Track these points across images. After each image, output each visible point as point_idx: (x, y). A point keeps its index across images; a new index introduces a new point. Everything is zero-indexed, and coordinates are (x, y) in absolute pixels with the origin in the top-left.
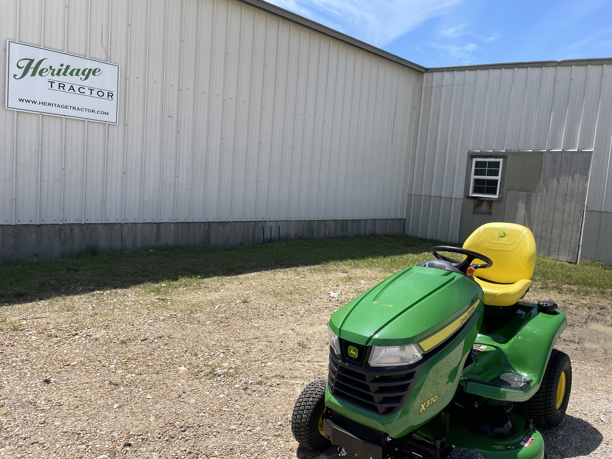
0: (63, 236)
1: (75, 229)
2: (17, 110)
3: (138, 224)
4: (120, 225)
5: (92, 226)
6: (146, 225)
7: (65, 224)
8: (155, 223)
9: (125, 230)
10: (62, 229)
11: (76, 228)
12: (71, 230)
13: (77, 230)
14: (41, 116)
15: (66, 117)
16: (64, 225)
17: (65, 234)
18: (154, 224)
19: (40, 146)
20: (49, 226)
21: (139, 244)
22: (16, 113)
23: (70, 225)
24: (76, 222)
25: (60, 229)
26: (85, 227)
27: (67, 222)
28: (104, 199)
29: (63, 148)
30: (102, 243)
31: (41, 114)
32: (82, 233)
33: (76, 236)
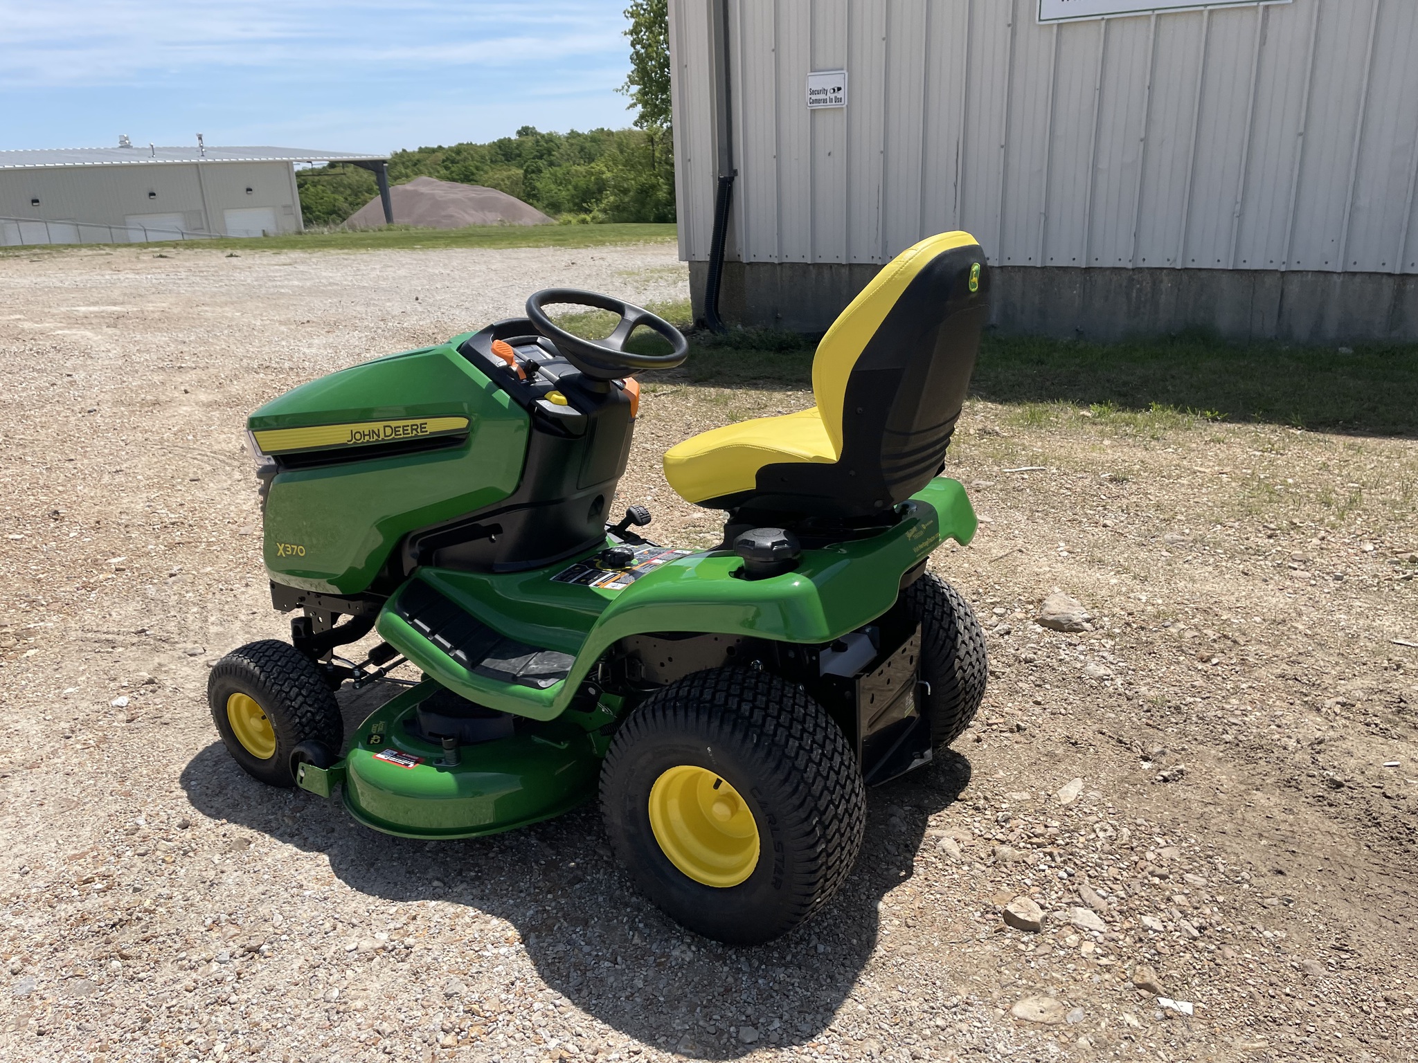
0: (1134, 295)
1: (1161, 282)
2: (1056, 22)
3: (1335, 276)
4: (1279, 275)
5: (1203, 275)
6: (1358, 279)
7: (1141, 268)
8: (1389, 275)
9: (1294, 287)
10: (1133, 280)
11: (1165, 279)
12: (1154, 283)
13: (1166, 284)
14: (1103, 23)
15: (1156, 12)
16: (1140, 270)
17: (1140, 290)
18: (1385, 276)
19: (1097, 92)
20: (1108, 272)
21: (1331, 329)
22: (1055, 27)
23: (1153, 270)
24: (1167, 265)
25: (1131, 280)
26: (1185, 277)
27: (1146, 265)
28: (1238, 207)
29: (1147, 91)
30: (1226, 320)
31: (1103, 19)
32: (1179, 290)
33: (1163, 296)
